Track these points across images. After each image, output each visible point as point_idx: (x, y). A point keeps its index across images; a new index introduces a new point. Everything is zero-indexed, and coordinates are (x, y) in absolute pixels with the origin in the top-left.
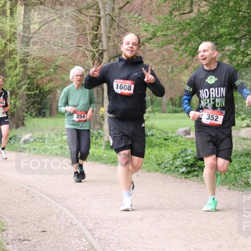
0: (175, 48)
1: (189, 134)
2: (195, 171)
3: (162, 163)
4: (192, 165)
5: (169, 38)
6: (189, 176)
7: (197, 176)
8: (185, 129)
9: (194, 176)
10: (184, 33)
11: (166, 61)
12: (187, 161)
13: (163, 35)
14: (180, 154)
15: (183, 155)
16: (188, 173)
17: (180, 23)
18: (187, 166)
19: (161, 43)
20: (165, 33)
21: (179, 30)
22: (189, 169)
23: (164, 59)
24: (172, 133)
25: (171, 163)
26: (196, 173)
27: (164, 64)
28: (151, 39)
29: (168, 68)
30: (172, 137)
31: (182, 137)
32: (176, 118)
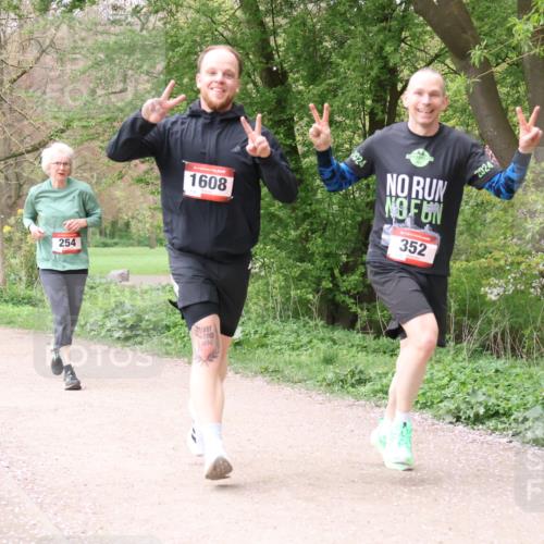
0: (101, 147)
1: (127, 280)
2: (137, 336)
3: (86, 324)
4: (132, 327)
5: (93, 131)
6: (127, 344)
7: (141, 343)
8: (121, 271)
9: (136, 343)
10: (115, 124)
11: (88, 166)
12: (124, 321)
13: (84, 127)
14: (113, 310)
15: (119, 311)
16: (127, 339)
17: (109, 108)
18: (124, 328)
19: (79, 137)
20: (85, 124)
21: (108, 120)
22: (128, 333)
23: (86, 163)
24: (101, 278)
25: (100, 323)
26: (139, 339)
27: (84, 171)
28: (63, 131)
29: (92, 176)
30: (100, 284)
31: (116, 284)
32: (106, 255)
